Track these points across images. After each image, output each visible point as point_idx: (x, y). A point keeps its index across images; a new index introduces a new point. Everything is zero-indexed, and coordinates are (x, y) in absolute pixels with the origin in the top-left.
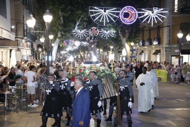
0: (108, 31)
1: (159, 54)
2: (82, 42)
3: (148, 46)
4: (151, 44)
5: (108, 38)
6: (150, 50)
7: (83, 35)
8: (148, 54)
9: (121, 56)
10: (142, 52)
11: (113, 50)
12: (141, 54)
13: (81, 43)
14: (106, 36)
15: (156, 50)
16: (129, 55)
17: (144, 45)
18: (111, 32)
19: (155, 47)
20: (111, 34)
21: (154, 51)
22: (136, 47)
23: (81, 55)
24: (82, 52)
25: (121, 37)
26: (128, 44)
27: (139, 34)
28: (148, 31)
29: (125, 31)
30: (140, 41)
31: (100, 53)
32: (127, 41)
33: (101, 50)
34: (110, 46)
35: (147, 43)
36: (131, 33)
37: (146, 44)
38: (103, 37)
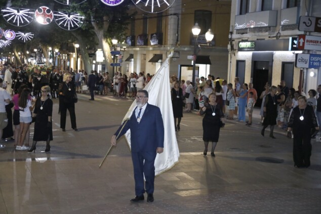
0: (71, 16)
1: (160, 61)
2: (20, 33)
3: (141, 46)
4: (146, 43)
5: (71, 27)
6: (145, 55)
7: (23, 19)
8: (141, 61)
9: (94, 62)
10: (131, 56)
11: (79, 50)
12: (128, 60)
13: (17, 35)
14: (67, 24)
15: (155, 55)
16: (108, 61)
17: (134, 44)
18: (77, 18)
19: (153, 50)
20: (77, 22)
21: (151, 56)
22: (121, 48)
23: (16, 57)
24: (17, 52)
25: (95, 27)
26: (107, 41)
27: (127, 24)
28: (142, 20)
29: (102, 18)
30: (127, 37)
31: (55, 55)
32: (106, 37)
33: (57, 50)
34: (73, 44)
35: (139, 42)
36: (112, 22)
37: (138, 44)
38: (62, 25)
